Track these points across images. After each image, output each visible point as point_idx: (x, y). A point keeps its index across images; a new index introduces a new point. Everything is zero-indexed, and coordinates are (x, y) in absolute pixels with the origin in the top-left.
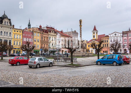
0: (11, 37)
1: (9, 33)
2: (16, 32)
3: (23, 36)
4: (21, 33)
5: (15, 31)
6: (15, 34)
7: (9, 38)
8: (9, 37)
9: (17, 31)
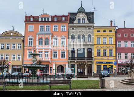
0: (91, 43)
1: (86, 37)
2: (102, 33)
3: (117, 39)
4: (113, 33)
5: (99, 31)
6: (100, 36)
7: (88, 45)
8: (88, 43)
9: (105, 31)
